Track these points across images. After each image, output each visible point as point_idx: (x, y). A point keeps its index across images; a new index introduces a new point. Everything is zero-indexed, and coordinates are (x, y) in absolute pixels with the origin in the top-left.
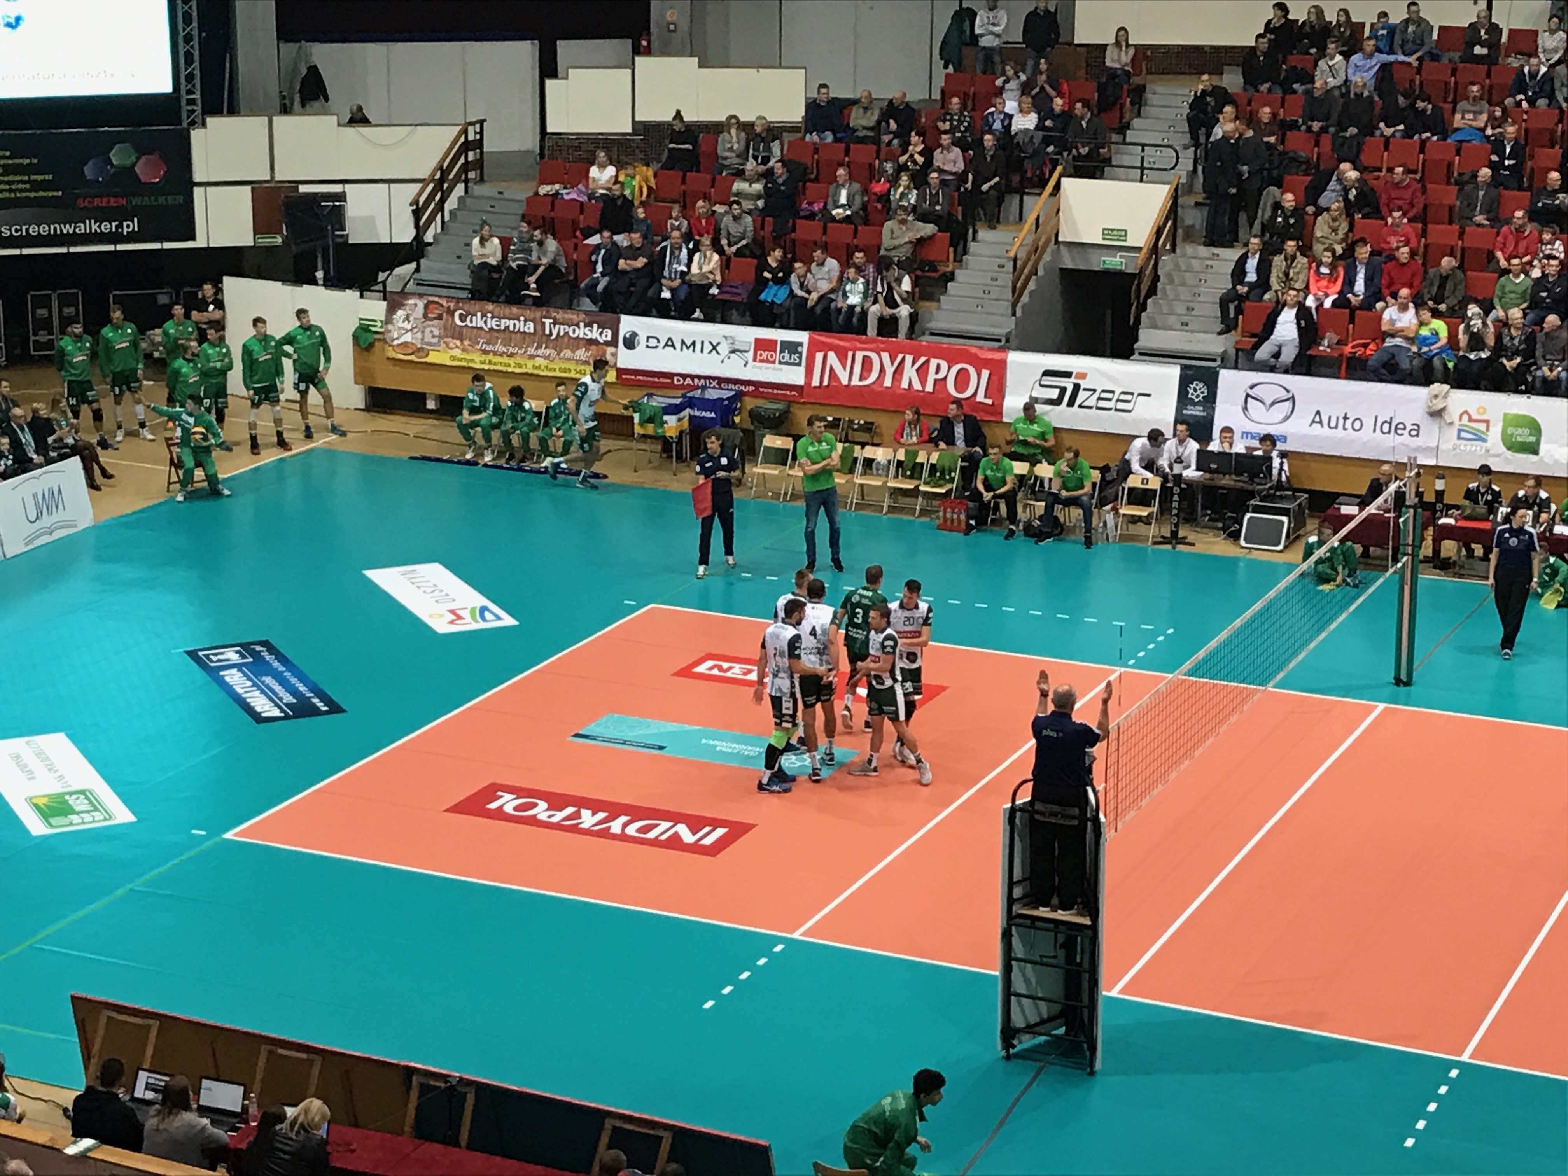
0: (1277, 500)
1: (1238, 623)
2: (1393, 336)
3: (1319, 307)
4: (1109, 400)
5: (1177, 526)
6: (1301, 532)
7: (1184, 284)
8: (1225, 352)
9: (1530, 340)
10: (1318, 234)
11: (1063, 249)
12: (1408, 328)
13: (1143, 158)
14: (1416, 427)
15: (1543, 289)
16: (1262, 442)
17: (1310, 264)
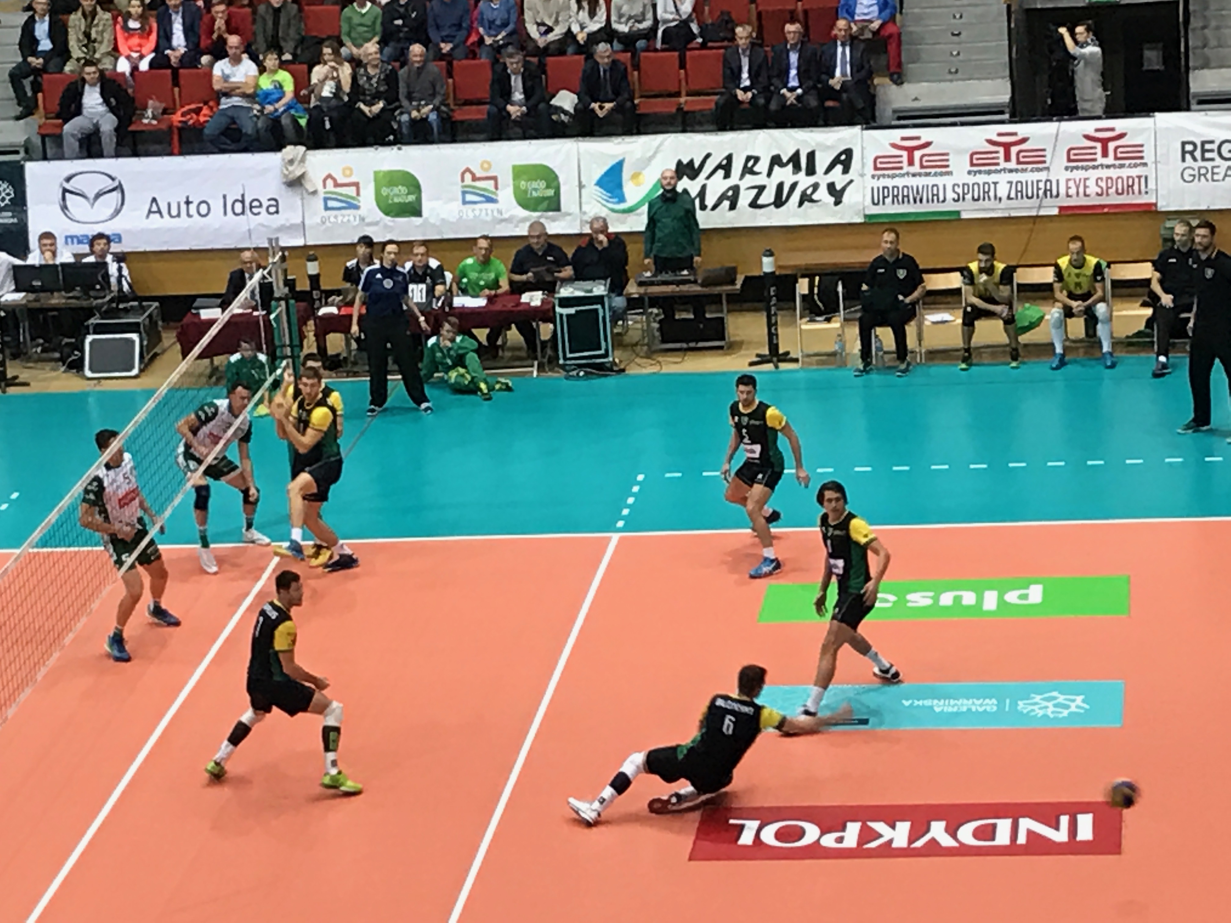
0: (122, 315)
2: (227, 95)
3: (135, 69)
5: (3, 364)
6: (157, 350)
8: (28, 141)
9: (391, 79)
12: (247, 82)
14: (273, 203)
15: (397, 15)
16: (92, 245)
17: (115, 19)
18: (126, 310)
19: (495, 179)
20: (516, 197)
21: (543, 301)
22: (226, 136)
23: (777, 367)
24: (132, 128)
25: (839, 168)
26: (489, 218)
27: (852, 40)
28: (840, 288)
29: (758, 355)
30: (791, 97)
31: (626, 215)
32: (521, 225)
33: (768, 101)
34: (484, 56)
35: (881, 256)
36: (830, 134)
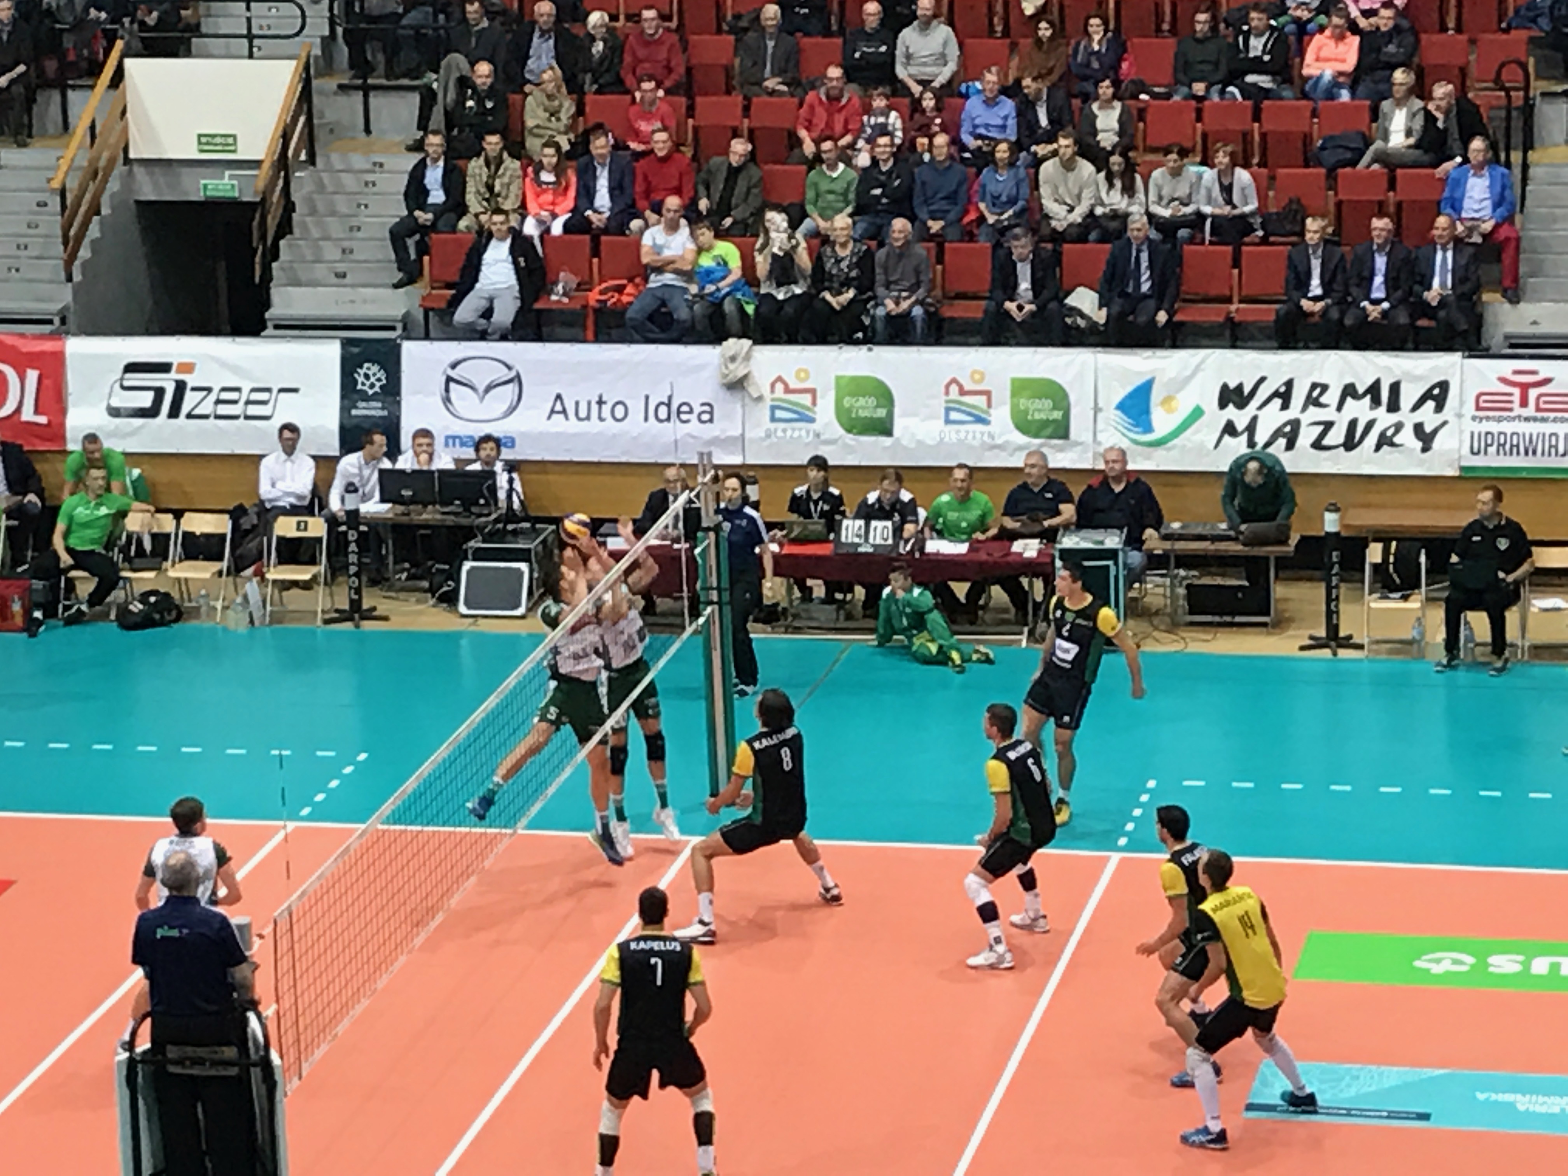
0: (509, 537)
1: (463, 730)
2: (660, 270)
3: (546, 232)
4: (235, 402)
5: (358, 591)
7: (333, 213)
8: (407, 315)
9: (865, 261)
10: (530, 123)
11: (139, 171)
12: (682, 257)
13: (249, 20)
14: (707, 408)
15: (875, 183)
16: (477, 450)
17: (524, 169)
18: (515, 532)
19: (988, 394)
20: (1013, 417)
21: (1040, 552)
22: (653, 322)
23: (1335, 654)
24: (538, 306)
25: (1430, 404)
26: (976, 443)
27: (1458, 243)
28: (1423, 559)
29: (1312, 638)
30: (1374, 312)
31: (1151, 449)
32: (1018, 453)
33: (1343, 314)
34: (982, 238)
35: (1476, 521)
36: (1420, 362)
